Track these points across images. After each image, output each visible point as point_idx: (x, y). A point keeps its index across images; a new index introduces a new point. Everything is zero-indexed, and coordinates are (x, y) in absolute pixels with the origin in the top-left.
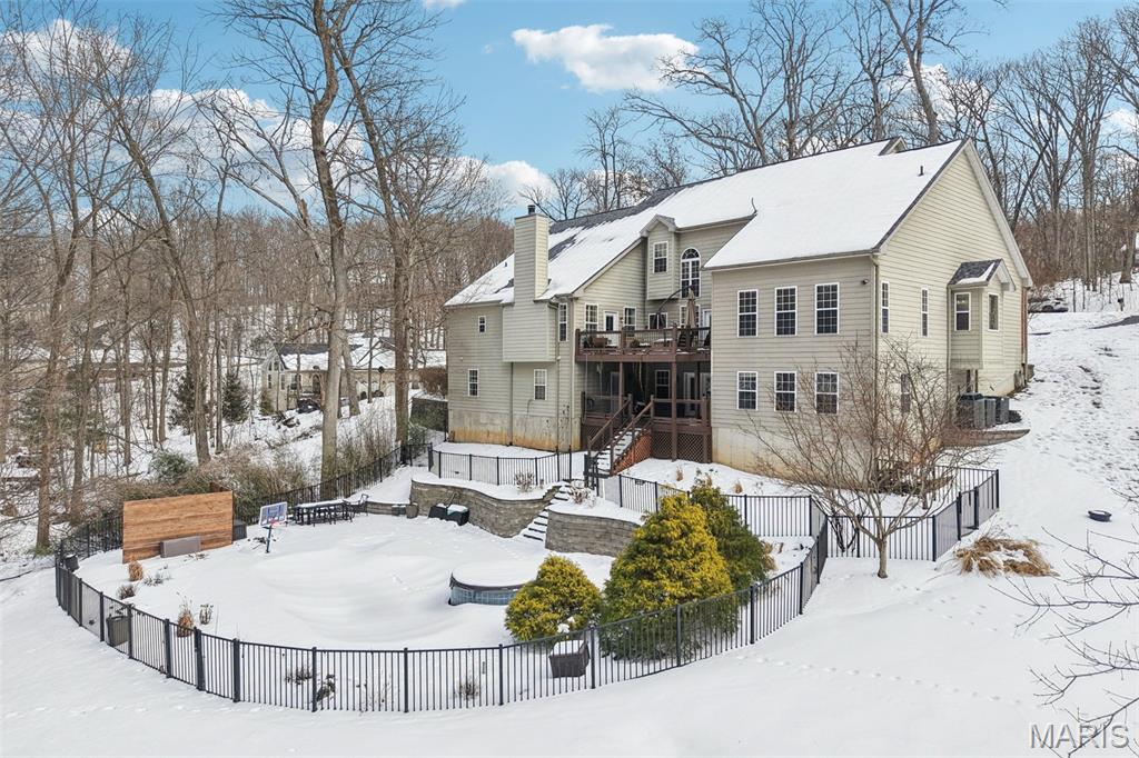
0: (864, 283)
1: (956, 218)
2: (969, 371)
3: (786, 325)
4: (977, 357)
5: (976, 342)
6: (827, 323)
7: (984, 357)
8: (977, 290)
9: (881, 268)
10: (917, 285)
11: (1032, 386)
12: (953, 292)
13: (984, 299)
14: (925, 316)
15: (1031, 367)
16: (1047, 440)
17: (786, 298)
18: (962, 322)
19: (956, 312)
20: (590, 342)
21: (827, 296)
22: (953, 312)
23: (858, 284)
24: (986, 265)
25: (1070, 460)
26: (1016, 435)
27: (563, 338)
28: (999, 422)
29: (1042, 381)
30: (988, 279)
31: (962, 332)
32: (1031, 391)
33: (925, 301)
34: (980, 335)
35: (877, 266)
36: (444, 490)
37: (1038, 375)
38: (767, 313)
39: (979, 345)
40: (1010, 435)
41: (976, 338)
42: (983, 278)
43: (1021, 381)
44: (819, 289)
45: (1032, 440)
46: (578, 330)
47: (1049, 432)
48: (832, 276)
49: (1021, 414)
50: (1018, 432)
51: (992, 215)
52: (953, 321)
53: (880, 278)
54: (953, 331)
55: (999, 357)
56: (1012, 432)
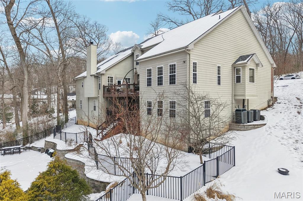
0: (184, 62)
1: (237, 37)
2: (244, 100)
3: (160, 82)
4: (243, 94)
5: (243, 88)
6: (172, 80)
7: (246, 94)
8: (244, 66)
9: (191, 55)
10: (215, 64)
11: (275, 105)
12: (235, 67)
13: (246, 70)
14: (219, 77)
15: (276, 98)
16: (273, 128)
17: (160, 70)
18: (238, 80)
19: (236, 76)
20: (108, 90)
21: (173, 68)
22: (235, 76)
23: (182, 63)
24: (248, 56)
25: (279, 139)
26: (259, 126)
27: (100, 89)
28: (255, 120)
29: (280, 103)
30: (247, 62)
31: (238, 84)
32: (274, 107)
33: (219, 71)
34: (245, 85)
35: (189, 54)
36: (51, 143)
37: (279, 101)
38: (155, 77)
39: (245, 89)
40: (256, 126)
41: (243, 86)
42: (246, 61)
43: (271, 103)
44: (170, 65)
45: (266, 128)
46: (104, 85)
47: (274, 125)
48: (174, 60)
49: (265, 117)
50: (260, 125)
51: (256, 38)
52: (235, 79)
53: (191, 60)
54: (235, 83)
55: (256, 94)
56: (257, 125)
